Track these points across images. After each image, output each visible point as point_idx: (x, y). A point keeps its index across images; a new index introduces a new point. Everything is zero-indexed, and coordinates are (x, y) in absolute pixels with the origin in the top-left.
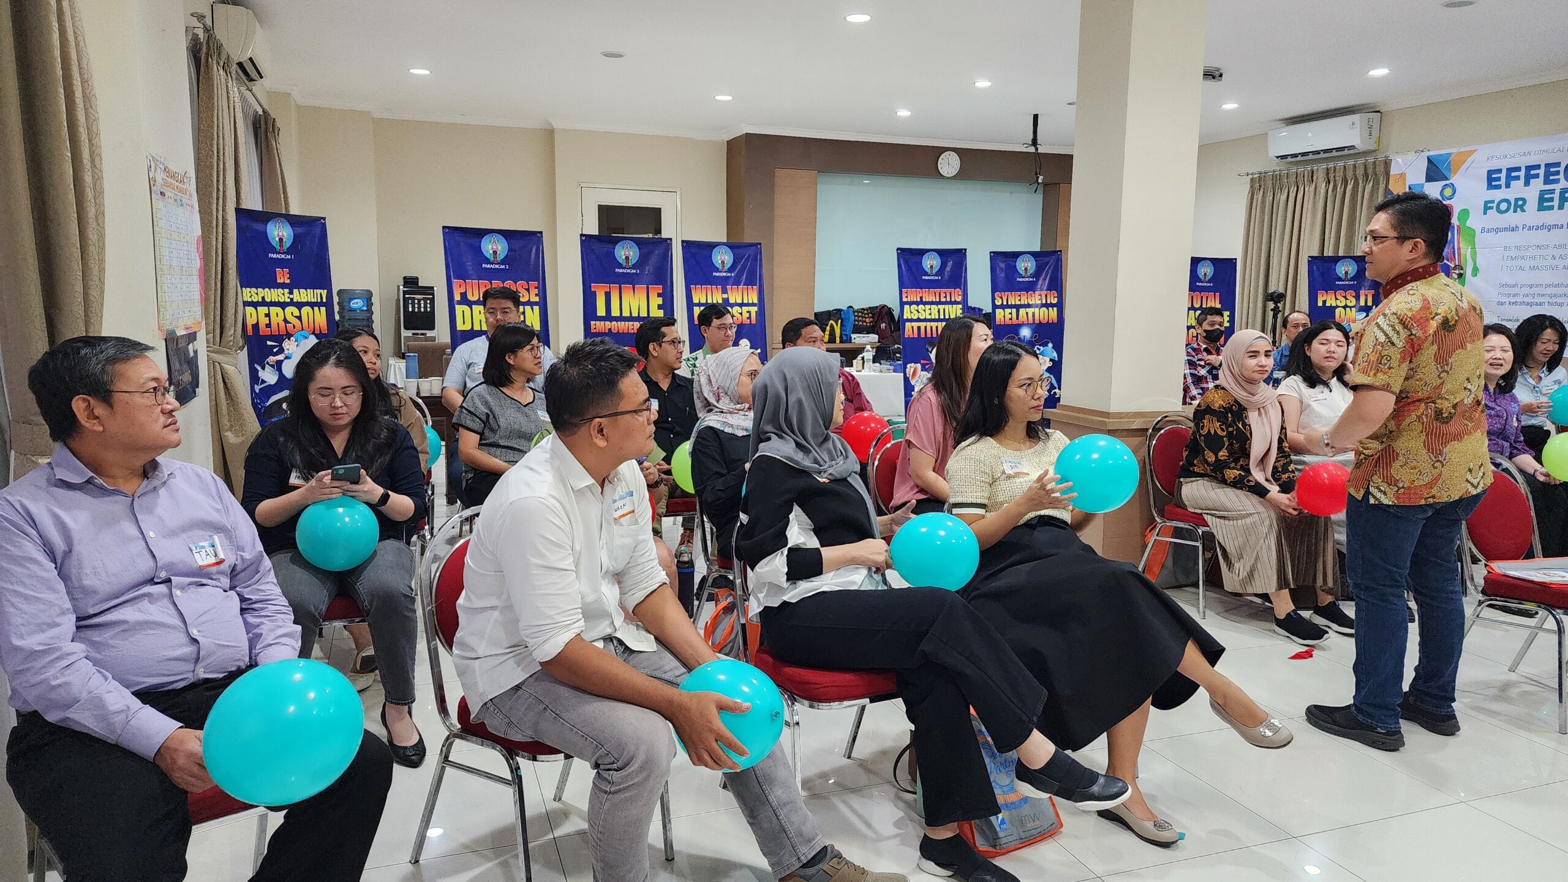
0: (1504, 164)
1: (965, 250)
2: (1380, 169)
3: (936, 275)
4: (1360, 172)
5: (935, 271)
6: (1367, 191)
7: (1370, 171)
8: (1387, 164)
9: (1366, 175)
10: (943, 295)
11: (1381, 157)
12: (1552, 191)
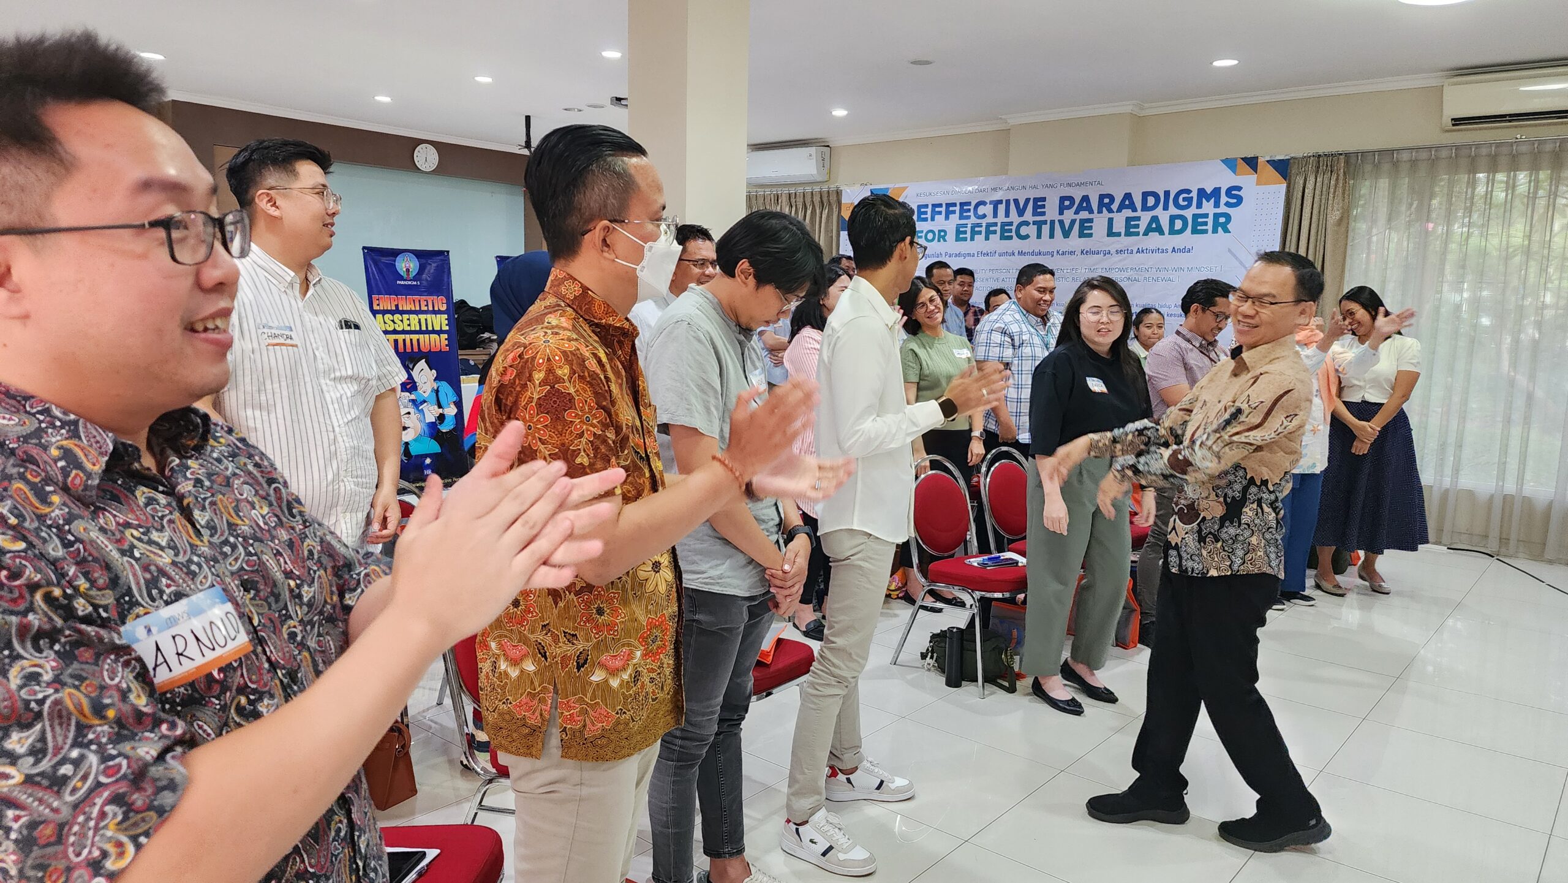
0: (930, 201)
1: (448, 252)
2: (833, 198)
3: (415, 279)
4: (817, 199)
5: (412, 274)
6: (824, 216)
7: (825, 199)
8: (838, 193)
9: (822, 202)
10: (423, 303)
11: (833, 187)
12: (965, 226)
